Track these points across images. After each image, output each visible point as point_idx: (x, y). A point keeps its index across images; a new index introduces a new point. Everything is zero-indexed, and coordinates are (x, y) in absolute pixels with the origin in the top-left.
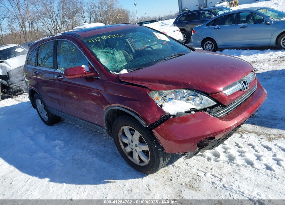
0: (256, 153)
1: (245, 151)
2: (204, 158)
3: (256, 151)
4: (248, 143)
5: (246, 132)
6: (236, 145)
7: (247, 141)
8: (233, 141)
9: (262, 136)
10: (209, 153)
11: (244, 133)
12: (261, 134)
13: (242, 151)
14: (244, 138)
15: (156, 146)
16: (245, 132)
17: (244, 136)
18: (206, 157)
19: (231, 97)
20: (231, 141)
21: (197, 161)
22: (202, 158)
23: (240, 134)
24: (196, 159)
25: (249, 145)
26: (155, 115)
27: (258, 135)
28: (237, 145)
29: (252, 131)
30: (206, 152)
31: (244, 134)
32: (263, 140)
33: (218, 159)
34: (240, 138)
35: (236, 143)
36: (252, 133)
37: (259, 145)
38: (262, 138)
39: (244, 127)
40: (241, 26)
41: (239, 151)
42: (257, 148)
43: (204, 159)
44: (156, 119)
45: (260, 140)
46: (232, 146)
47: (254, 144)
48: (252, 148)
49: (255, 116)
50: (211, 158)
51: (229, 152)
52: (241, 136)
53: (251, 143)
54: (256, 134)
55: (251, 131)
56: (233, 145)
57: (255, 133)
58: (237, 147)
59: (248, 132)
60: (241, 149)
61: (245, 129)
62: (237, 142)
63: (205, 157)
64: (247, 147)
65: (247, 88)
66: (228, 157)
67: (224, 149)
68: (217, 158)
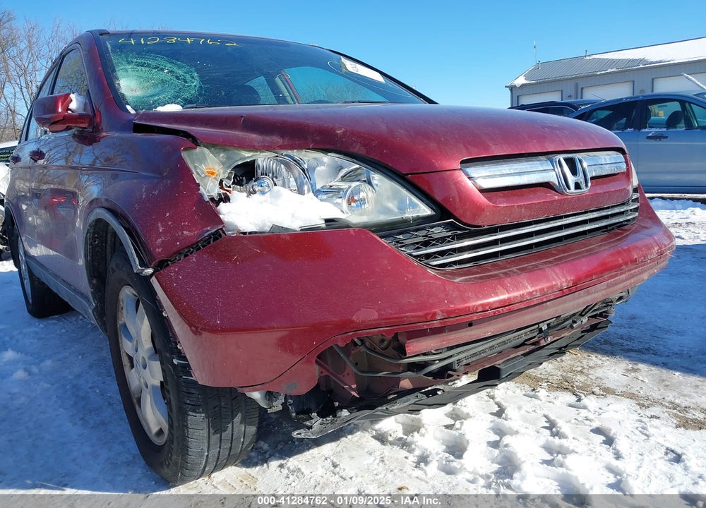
0: (615, 463)
1: (571, 448)
2: (407, 454)
3: (618, 456)
4: (595, 425)
5: (602, 393)
6: (547, 425)
7: (591, 416)
8: (540, 413)
9: (655, 410)
10: (436, 438)
11: (593, 393)
12: (654, 403)
13: (561, 446)
14: (585, 408)
15: (175, 361)
16: (596, 390)
17: (590, 401)
18: (417, 452)
19: (502, 199)
20: (534, 411)
21: (377, 461)
22: (404, 453)
23: (576, 395)
24: (377, 453)
25: (598, 431)
26: (183, 228)
27: (642, 406)
28: (551, 426)
29: (624, 389)
30: (423, 435)
31: (592, 397)
32: (655, 422)
33: (456, 464)
34: (570, 406)
35: (549, 421)
36: (623, 396)
37: (634, 437)
38: (652, 417)
39: (598, 375)
40: (650, 135)
41: (549, 449)
42: (622, 444)
43: (406, 458)
44: (180, 241)
45: (645, 420)
46: (530, 427)
47: (614, 431)
48: (605, 442)
49: (646, 349)
50: (430, 458)
51: (506, 446)
52: (579, 400)
53: (606, 425)
54: (633, 402)
55: (620, 390)
56: (534, 424)
57: (632, 396)
58: (547, 432)
59: (607, 391)
60: (557, 441)
61: (598, 382)
62: (552, 417)
63: (413, 450)
64: (588, 439)
65: (577, 186)
66: (499, 464)
67: (496, 433)
68: (452, 458)
